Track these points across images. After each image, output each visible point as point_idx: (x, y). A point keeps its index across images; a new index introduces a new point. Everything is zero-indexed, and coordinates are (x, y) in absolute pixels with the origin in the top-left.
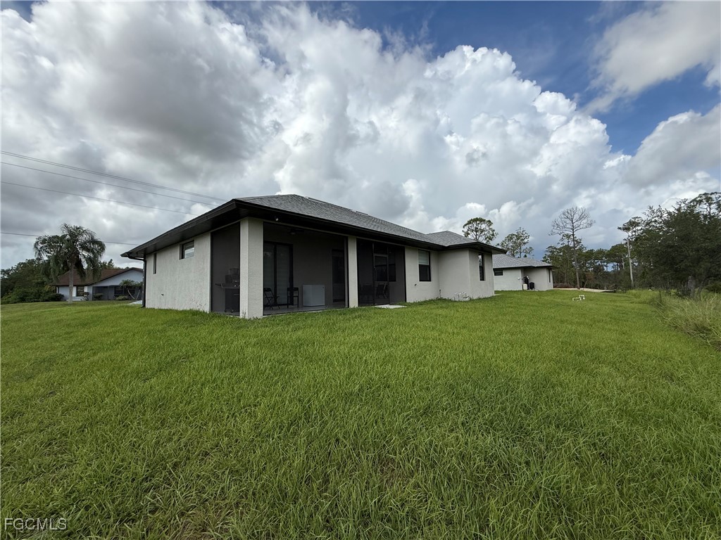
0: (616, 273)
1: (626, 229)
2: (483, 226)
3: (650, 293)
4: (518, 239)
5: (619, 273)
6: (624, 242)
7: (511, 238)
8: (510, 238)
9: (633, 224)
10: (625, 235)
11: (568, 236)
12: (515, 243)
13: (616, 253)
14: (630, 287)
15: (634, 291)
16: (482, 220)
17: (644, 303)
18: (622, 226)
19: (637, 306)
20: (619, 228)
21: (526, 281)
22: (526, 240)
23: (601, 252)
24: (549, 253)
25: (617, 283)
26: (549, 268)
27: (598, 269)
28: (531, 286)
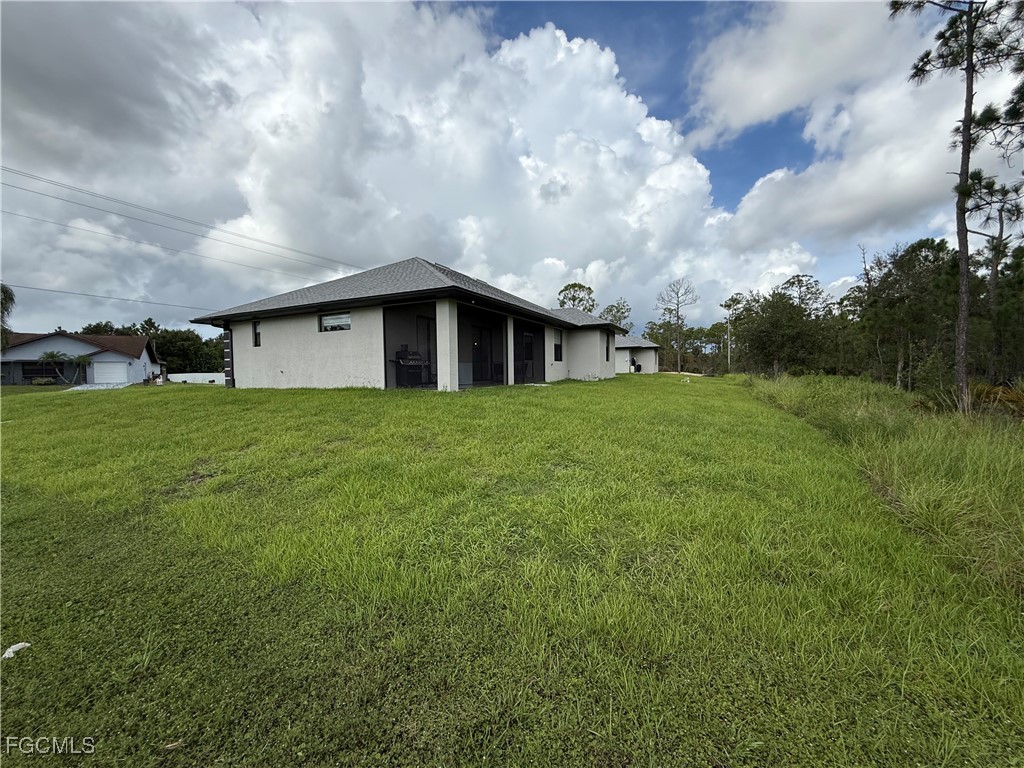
0: (714, 357)
1: (728, 306)
2: (582, 294)
3: (743, 377)
4: (618, 311)
5: (717, 355)
6: (724, 321)
7: (611, 311)
8: (609, 310)
9: (735, 301)
10: (726, 313)
11: (670, 311)
12: (615, 316)
13: (715, 333)
14: (727, 372)
15: (730, 375)
16: (581, 287)
17: (738, 385)
18: (723, 303)
19: (733, 387)
20: (721, 305)
21: (633, 363)
22: (626, 314)
23: (701, 330)
24: (647, 330)
25: (715, 367)
26: (655, 349)
27: (697, 351)
28: (638, 368)
